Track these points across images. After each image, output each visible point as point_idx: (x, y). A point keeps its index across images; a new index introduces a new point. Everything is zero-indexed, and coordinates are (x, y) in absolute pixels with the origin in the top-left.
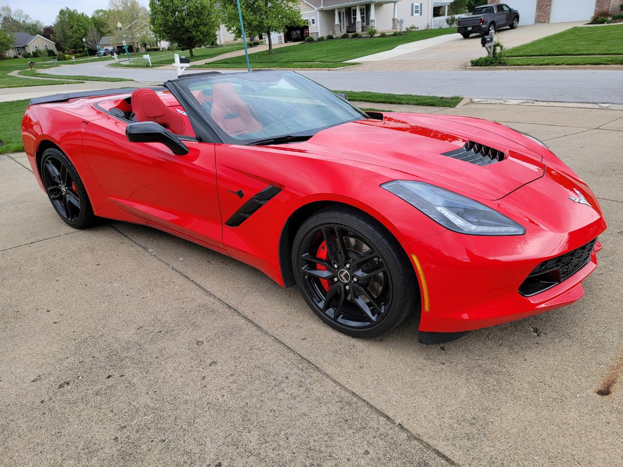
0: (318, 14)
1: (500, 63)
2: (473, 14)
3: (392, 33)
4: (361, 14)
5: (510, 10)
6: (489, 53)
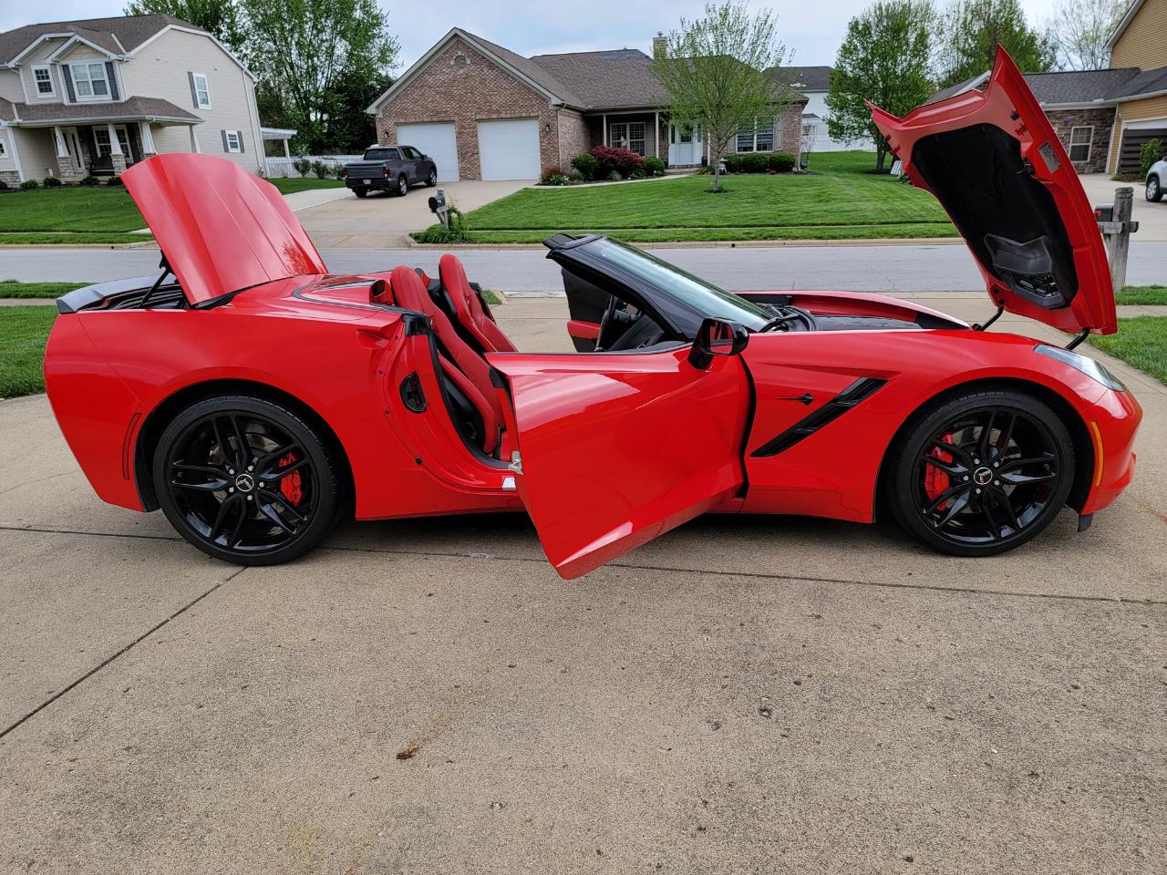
0: (10, 134)
1: (463, 238)
2: (365, 159)
4: (121, 140)
5: (423, 157)
6: (442, 221)
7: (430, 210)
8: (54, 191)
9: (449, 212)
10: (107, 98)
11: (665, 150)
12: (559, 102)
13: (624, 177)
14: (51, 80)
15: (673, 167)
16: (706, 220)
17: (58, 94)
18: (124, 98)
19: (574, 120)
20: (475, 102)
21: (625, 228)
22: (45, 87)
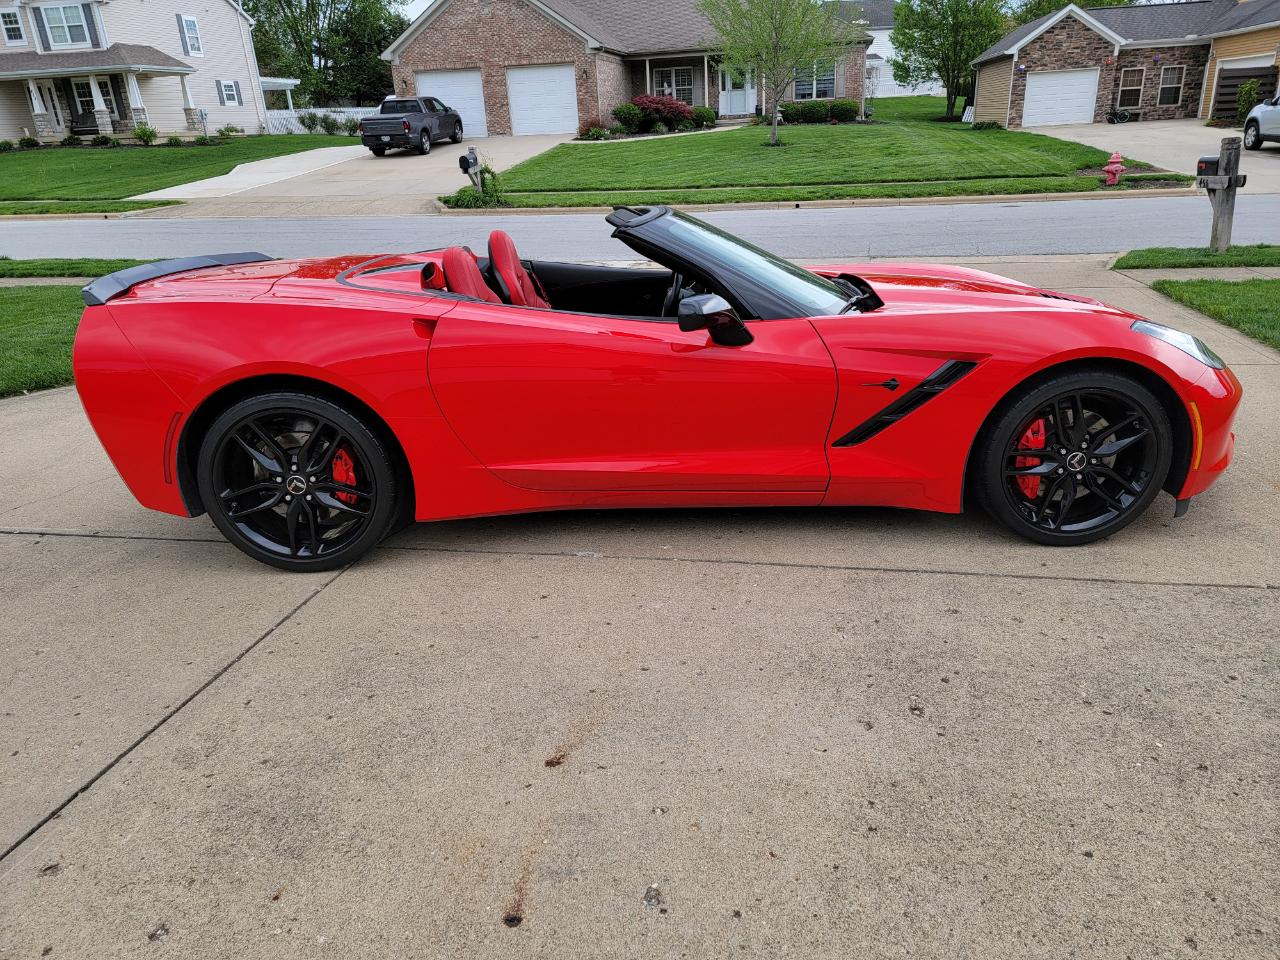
1: (498, 202)
2: (382, 113)
3: (193, 139)
4: (105, 93)
5: (446, 109)
7: (461, 170)
8: (32, 153)
9: (482, 172)
10: (86, 46)
11: (714, 97)
12: (597, 45)
13: (671, 130)
14: (21, 25)
15: (724, 117)
16: (766, 178)
17: (29, 42)
18: (105, 45)
19: (613, 66)
20: (503, 45)
21: (677, 188)
22: (14, 34)
